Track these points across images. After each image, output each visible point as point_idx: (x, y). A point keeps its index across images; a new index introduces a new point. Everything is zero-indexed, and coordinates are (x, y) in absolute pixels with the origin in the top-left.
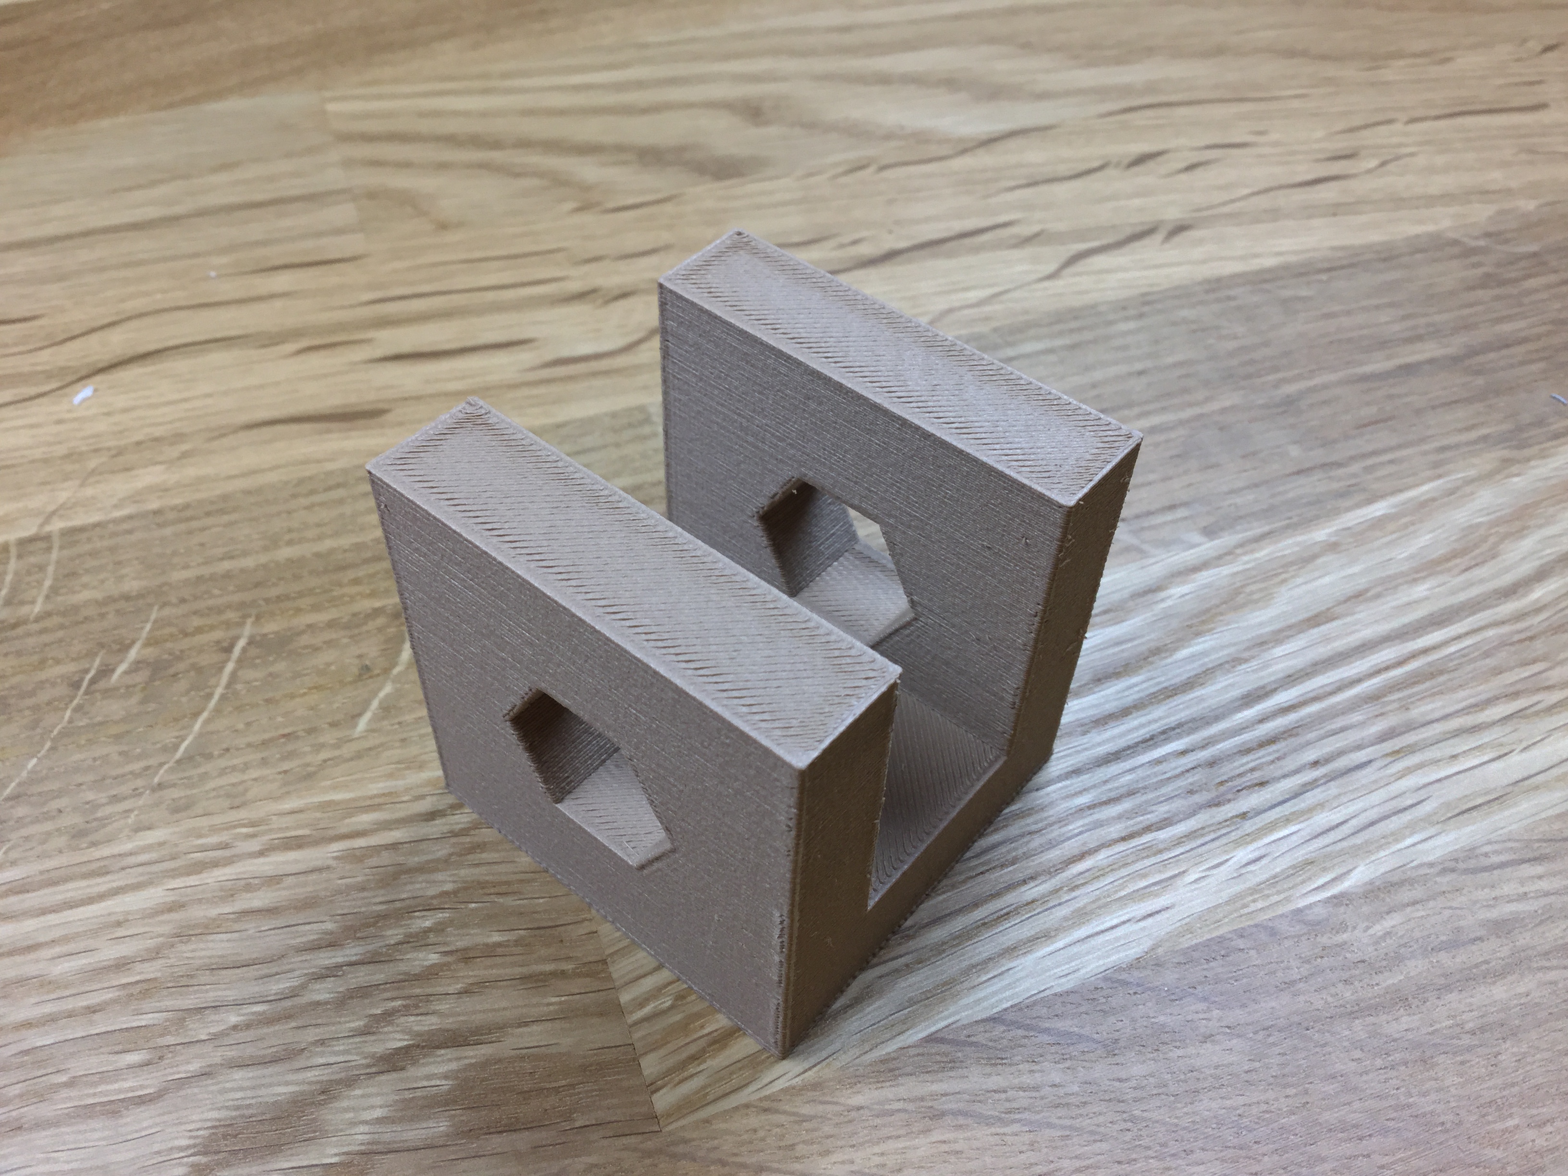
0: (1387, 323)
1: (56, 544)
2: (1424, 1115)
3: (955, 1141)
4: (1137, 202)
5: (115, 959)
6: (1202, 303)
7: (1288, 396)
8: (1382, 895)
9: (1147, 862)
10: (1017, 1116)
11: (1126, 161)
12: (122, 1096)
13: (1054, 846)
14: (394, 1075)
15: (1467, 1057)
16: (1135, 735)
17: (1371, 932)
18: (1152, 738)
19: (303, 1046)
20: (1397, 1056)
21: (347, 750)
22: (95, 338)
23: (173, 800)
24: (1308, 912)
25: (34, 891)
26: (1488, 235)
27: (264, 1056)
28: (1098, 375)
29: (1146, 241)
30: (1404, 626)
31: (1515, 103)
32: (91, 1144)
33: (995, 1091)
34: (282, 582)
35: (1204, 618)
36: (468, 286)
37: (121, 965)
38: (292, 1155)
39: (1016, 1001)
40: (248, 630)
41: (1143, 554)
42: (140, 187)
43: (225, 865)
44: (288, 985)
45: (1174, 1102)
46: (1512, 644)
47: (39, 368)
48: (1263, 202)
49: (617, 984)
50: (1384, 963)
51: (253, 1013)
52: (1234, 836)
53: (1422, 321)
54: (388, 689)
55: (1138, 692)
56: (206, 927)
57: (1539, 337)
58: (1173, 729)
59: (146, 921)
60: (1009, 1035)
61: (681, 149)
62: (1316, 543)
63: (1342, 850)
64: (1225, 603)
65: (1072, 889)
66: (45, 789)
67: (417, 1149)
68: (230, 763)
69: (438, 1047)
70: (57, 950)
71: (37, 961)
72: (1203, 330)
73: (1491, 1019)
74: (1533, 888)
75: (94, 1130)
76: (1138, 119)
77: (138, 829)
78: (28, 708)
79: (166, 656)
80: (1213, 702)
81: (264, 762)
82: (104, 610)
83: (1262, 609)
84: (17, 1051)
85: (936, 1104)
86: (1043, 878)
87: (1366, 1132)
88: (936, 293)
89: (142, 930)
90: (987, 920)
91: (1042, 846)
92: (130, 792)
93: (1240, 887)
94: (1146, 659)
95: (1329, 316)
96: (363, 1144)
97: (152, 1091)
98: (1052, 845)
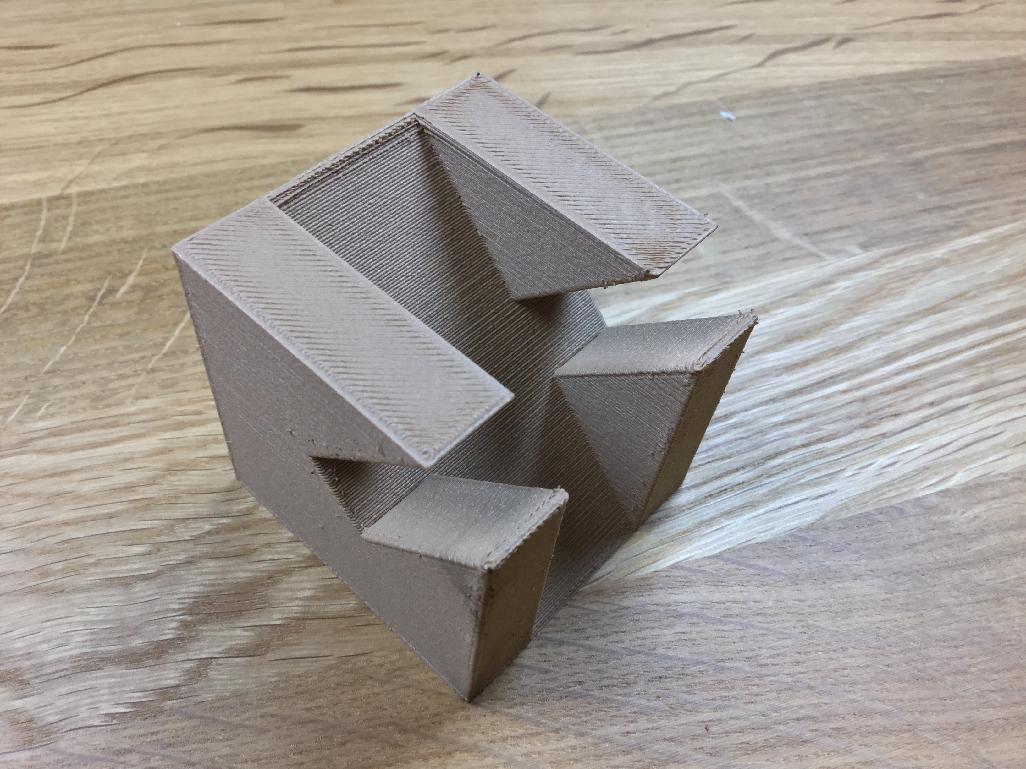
0: (983, 115)
1: (75, 201)
2: (997, 634)
3: (691, 632)
4: (818, 20)
5: (126, 483)
6: (861, 92)
7: (918, 159)
8: (973, 492)
9: (821, 461)
10: (732, 620)
12: (132, 574)
14: (319, 569)
16: (812, 378)
17: (966, 515)
18: (824, 381)
19: (256, 547)
20: (982, 596)
22: (97, 63)
23: (162, 380)
24: (925, 500)
25: (67, 435)
27: (229, 552)
28: (790, 135)
29: (823, 47)
30: (991, 318)
32: (112, 604)
33: (717, 602)
35: (860, 304)
36: (355, 44)
37: (129, 487)
38: (250, 618)
39: (731, 546)
41: (820, 258)
43: (199, 425)
44: (245, 506)
45: (836, 617)
47: (60, 81)
48: (901, 27)
50: (974, 536)
51: (221, 524)
52: (877, 448)
53: (1007, 116)
55: (815, 350)
56: (188, 465)
58: (838, 376)
59: (146, 459)
60: (727, 567)
62: (934, 259)
63: (948, 461)
64: (874, 294)
65: (769, 476)
66: (73, 367)
67: (334, 618)
70: (85, 475)
71: (71, 482)
72: (862, 110)
75: (113, 595)
77: (137, 399)
78: (59, 312)
79: (154, 283)
80: (865, 360)
82: (109, 249)
83: (899, 300)
84: (59, 541)
85: (678, 608)
86: (750, 468)
87: (960, 643)
88: (680, 71)
89: (142, 465)
90: (712, 493)
91: (749, 447)
92: (132, 373)
93: (880, 481)
94: (821, 328)
95: (945, 107)
96: (297, 613)
97: (153, 571)
98: (756, 447)
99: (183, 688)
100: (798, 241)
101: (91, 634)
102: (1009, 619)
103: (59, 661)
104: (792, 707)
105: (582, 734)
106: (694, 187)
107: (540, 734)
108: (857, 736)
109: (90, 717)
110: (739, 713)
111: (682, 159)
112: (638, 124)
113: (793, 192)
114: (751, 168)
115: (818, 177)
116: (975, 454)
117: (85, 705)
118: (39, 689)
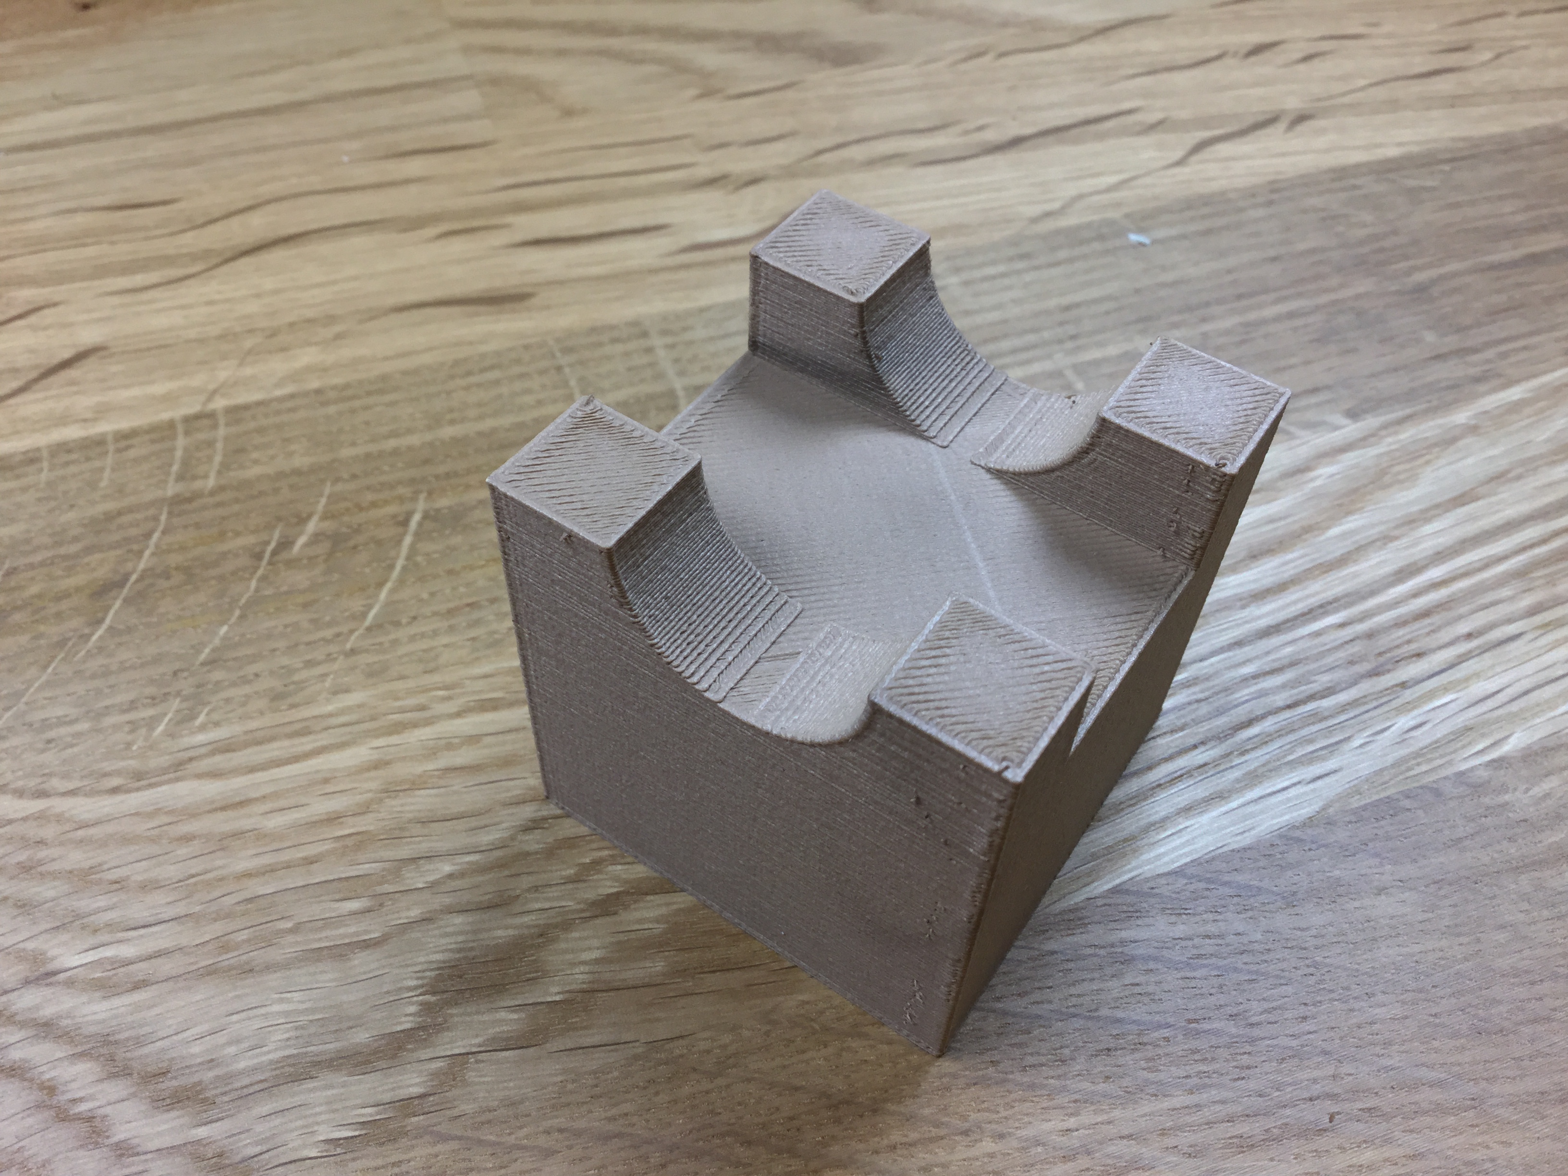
0: (1513, 213)
1: (222, 421)
3: (1147, 983)
4: (1259, 91)
5: (327, 813)
6: (1330, 191)
7: (1419, 284)
8: (1540, 760)
9: (1313, 728)
10: (1205, 962)
11: (1244, 50)
12: (347, 941)
13: (1221, 714)
14: (608, 919)
16: (1295, 608)
17: (1531, 793)
18: (1311, 611)
19: (518, 892)
22: (235, 223)
23: (368, 664)
24: (1470, 775)
25: (240, 750)
27: (483, 902)
28: (1232, 261)
29: (1269, 130)
30: (1547, 505)
32: (323, 985)
33: (1181, 939)
34: (449, 460)
35: (1353, 497)
36: (600, 172)
37: (333, 819)
38: (518, 994)
39: (1195, 856)
40: (421, 505)
41: (1289, 436)
42: (263, 73)
43: (422, 726)
44: (498, 836)
45: (1354, 949)
47: (185, 251)
48: (1381, 93)
50: (1545, 823)
51: (467, 863)
52: (1395, 704)
53: (1545, 211)
55: (1294, 568)
56: (413, 783)
58: (1331, 603)
59: (352, 778)
60: (1191, 888)
61: (798, 36)
62: (1456, 426)
63: (1500, 717)
64: (1373, 482)
65: (1242, 754)
66: (240, 654)
67: (635, 987)
68: (419, 630)
69: (647, 894)
70: (269, 805)
71: (251, 816)
72: (1332, 218)
75: (321, 972)
76: (1253, 9)
77: (335, 693)
78: (213, 578)
79: (344, 530)
80: (1366, 578)
81: (452, 629)
82: (277, 485)
83: (1409, 488)
84: (240, 899)
85: (1126, 950)
86: (1213, 743)
87: (1537, 978)
88: (1064, 180)
89: (350, 786)
90: (1162, 782)
91: (1209, 713)
92: (324, 657)
93: (1403, 752)
94: (1299, 536)
95: (1457, 205)
96: (584, 983)
97: (376, 935)
98: (1220, 712)
99: (431, 1099)
101: (296, 1028)
103: (255, 1069)
104: (1302, 1082)
105: (1001, 1136)
106: (1100, 345)
107: (942, 1138)
108: (1399, 1119)
109: (305, 1146)
110: (1225, 1094)
111: (1078, 305)
112: (1011, 259)
113: (1243, 342)
114: (1179, 312)
115: (1277, 319)
116: (1538, 705)
117: (296, 1129)
118: (230, 1110)
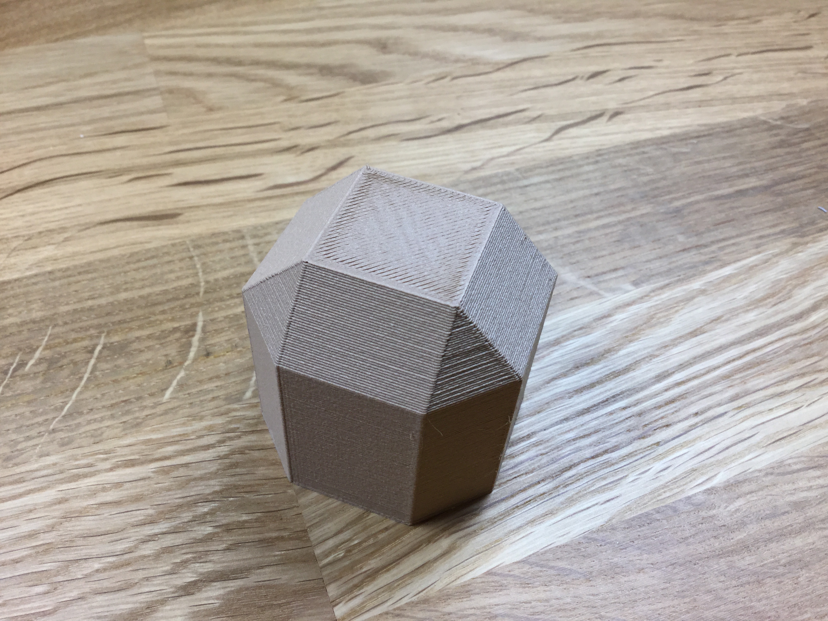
0: (730, 167)
2: (759, 612)
4: (594, 99)
5: (28, 532)
6: (629, 155)
7: (677, 208)
8: (734, 488)
9: (606, 470)
10: (537, 617)
11: (587, 75)
12: (33, 612)
13: (555, 462)
14: (188, 598)
15: (782, 579)
16: (598, 398)
17: (728, 509)
18: (607, 400)
19: (136, 581)
20: (744, 579)
21: (159, 410)
22: (15, 173)
23: (61, 439)
24: (694, 498)
26: (782, 118)
27: (114, 587)
28: (573, 195)
29: (598, 121)
30: (743, 336)
31: (795, 45)
33: (524, 603)
34: (121, 313)
35: (634, 332)
36: (224, 143)
37: (32, 535)
39: (535, 551)
40: (102, 340)
41: (600, 296)
42: (39, 86)
43: (90, 477)
44: (127, 546)
45: (623, 607)
46: (800, 346)
48: (661, 99)
49: (313, 543)
50: (736, 527)
51: (108, 562)
52: (653, 455)
53: (748, 166)
54: (182, 374)
55: (599, 374)
56: (81, 512)
57: (810, 175)
58: (619, 395)
59: (47, 509)
60: (532, 570)
61: (342, 66)
62: (694, 290)
63: (712, 463)
64: (645, 323)
65: (565, 486)
68: (93, 417)
69: (212, 581)
72: (630, 170)
73: (794, 557)
74: (815, 484)
76: (592, 52)
77: (41, 456)
79: (56, 356)
80: (639, 380)
81: (112, 417)
82: (21, 329)
83: (666, 327)
85: (492, 610)
86: (549, 480)
88: (485, 149)
89: (43, 515)
90: (518, 505)
91: (548, 462)
92: (36, 434)
93: (657, 484)
94: (603, 355)
95: (698, 163)
100: (582, 283)
102: (767, 598)
113: (578, 242)
114: (543, 225)
115: (597, 228)
116: (735, 455)
